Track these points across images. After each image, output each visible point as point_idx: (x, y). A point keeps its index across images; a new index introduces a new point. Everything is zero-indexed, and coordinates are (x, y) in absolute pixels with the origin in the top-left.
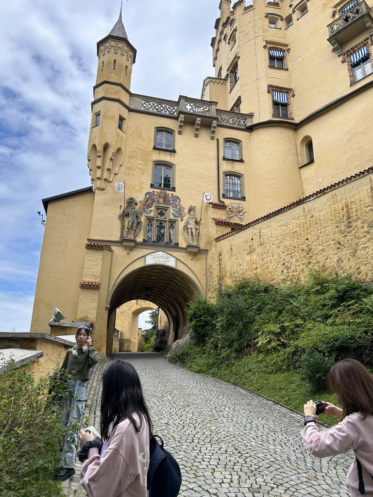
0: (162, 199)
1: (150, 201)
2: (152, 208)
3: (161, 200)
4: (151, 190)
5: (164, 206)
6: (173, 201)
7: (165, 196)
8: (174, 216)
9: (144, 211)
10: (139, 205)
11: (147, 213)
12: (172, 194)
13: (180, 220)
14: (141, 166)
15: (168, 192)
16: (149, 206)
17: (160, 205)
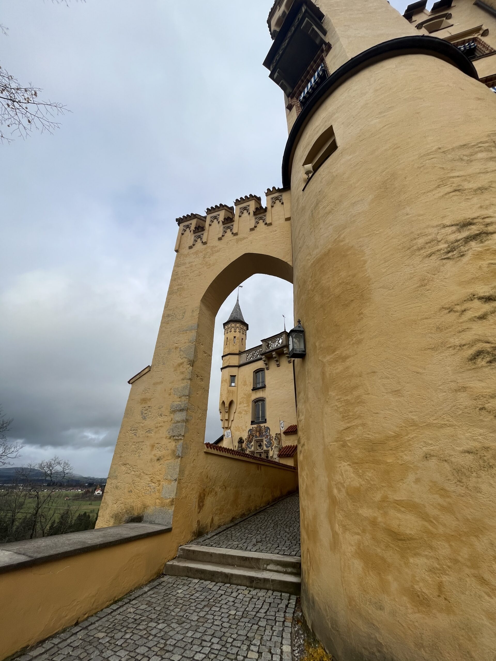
0: (258, 432)
1: (251, 438)
2: (253, 443)
3: (258, 434)
4: (251, 427)
5: (260, 438)
6: (265, 432)
7: (260, 429)
8: (267, 447)
9: (249, 447)
10: (245, 442)
11: (249, 448)
12: (264, 426)
13: (270, 449)
14: (246, 408)
15: (262, 425)
16: (251, 442)
17: (257, 439)
